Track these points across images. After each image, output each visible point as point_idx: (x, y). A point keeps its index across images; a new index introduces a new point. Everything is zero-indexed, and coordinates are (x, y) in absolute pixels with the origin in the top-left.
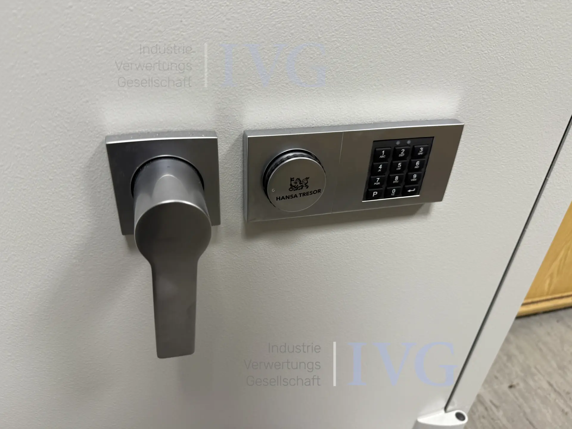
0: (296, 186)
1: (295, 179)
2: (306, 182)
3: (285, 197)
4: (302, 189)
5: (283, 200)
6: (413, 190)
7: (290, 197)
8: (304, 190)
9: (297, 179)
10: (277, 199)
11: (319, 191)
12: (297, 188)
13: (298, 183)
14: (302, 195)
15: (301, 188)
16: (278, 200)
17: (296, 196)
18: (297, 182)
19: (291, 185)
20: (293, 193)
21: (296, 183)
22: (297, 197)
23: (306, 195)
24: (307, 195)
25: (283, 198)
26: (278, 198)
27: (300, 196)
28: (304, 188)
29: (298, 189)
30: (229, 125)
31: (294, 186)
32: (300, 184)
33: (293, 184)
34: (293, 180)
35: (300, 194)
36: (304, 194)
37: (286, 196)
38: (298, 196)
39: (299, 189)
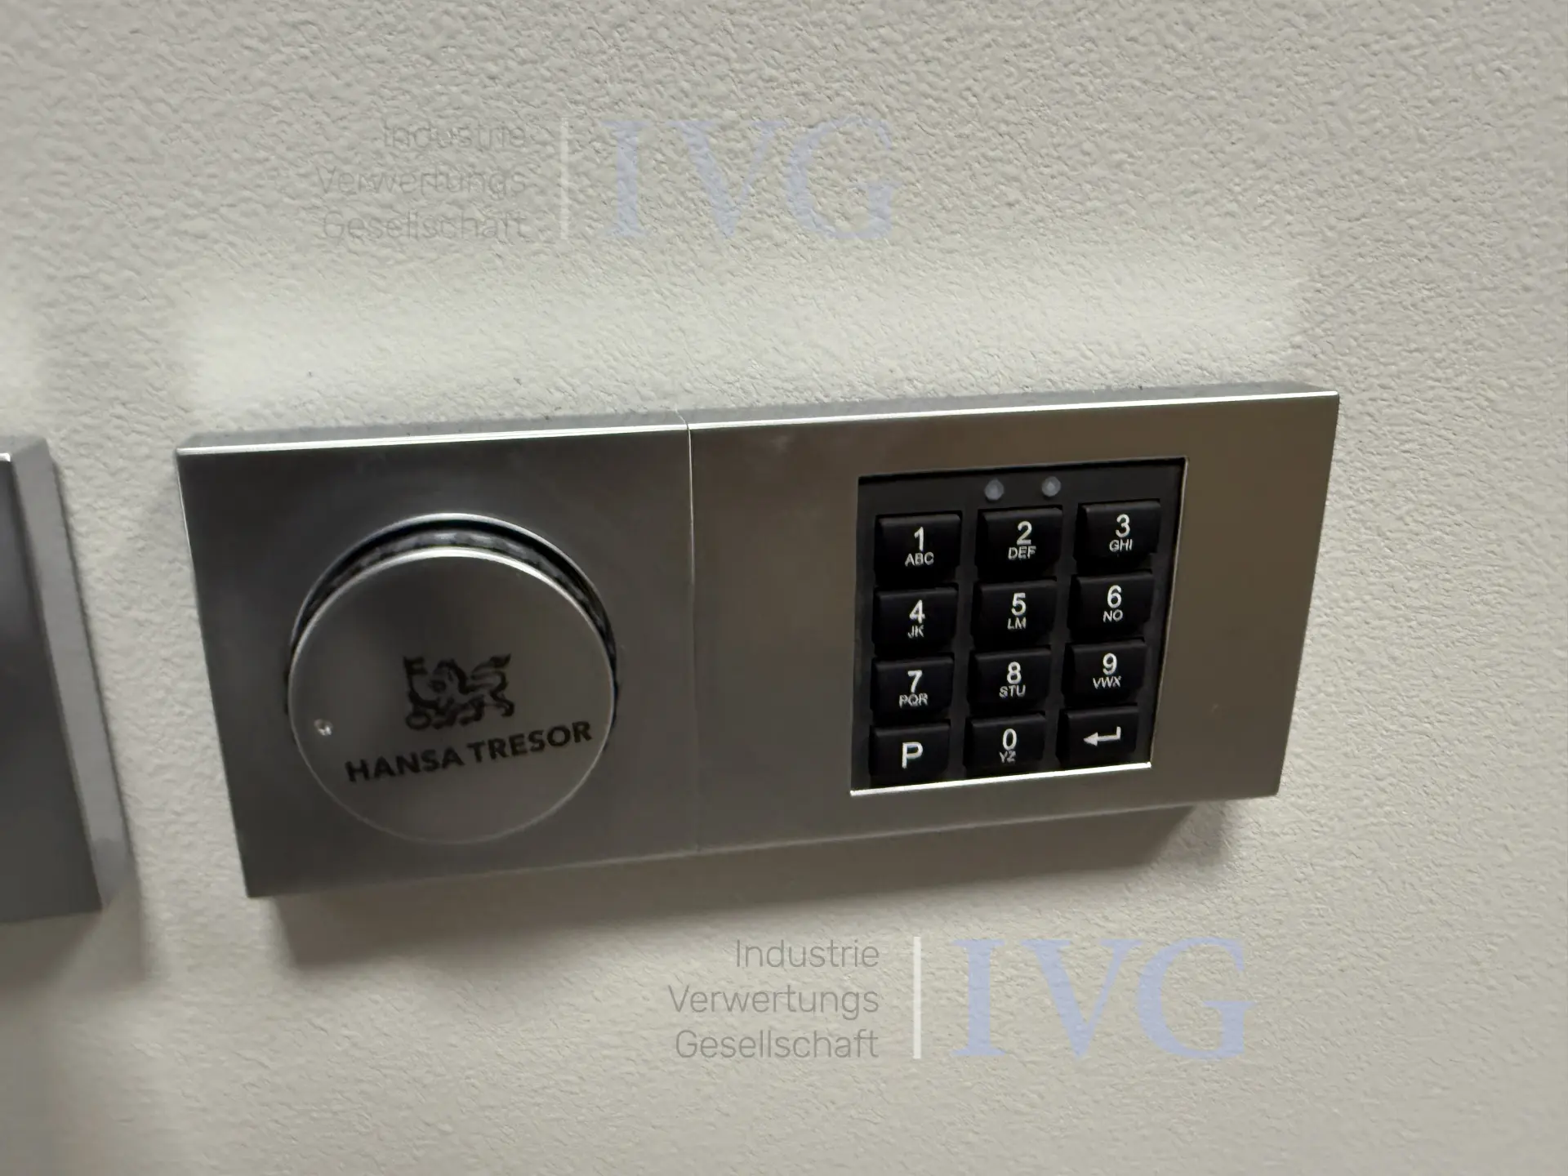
0: (443, 704)
1: (430, 666)
2: (496, 681)
3: (393, 765)
4: (478, 717)
5: (385, 779)
6: (1114, 733)
7: (422, 764)
8: (493, 726)
9: (441, 665)
10: (351, 771)
11: (581, 731)
12: (448, 716)
13: (453, 687)
14: (485, 752)
15: (471, 712)
16: (359, 777)
17: (452, 757)
18: (444, 685)
19: (413, 697)
20: (436, 741)
21: (438, 686)
22: (459, 762)
23: (508, 750)
24: (515, 753)
25: (383, 768)
26: (357, 765)
27: (479, 758)
28: (492, 713)
29: (461, 716)
30: (120, 410)
31: (433, 705)
32: (464, 689)
33: (427, 694)
34: (423, 672)
35: (476, 747)
36: (497, 749)
37: (400, 760)
38: (467, 755)
39: (465, 722)
